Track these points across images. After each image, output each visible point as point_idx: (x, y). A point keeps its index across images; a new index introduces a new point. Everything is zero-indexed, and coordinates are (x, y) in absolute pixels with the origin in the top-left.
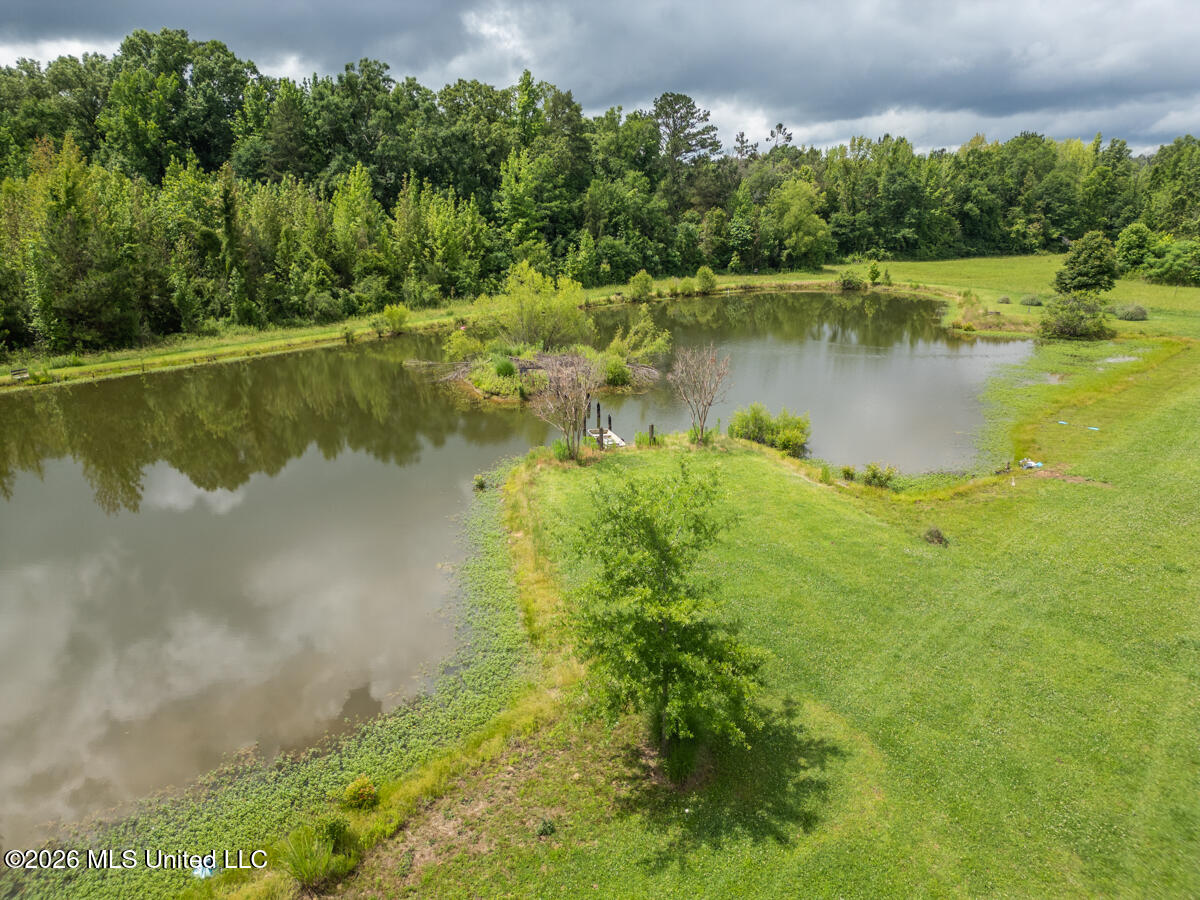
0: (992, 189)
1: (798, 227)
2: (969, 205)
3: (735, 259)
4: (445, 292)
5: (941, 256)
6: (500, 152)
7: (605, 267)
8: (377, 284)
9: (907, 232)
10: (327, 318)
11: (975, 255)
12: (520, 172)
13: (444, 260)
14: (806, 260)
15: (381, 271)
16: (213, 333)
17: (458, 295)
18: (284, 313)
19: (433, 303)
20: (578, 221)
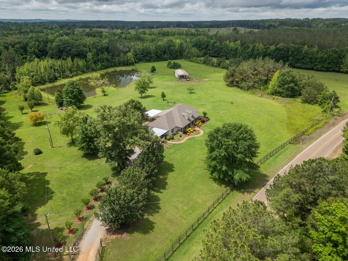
0: (160, 51)
1: (130, 59)
2: (157, 54)
3: (121, 64)
4: (83, 73)
5: (154, 62)
6: (87, 52)
7: (103, 67)
8: (75, 72)
9: (148, 58)
10: (71, 77)
11: (159, 61)
12: (90, 55)
13: (82, 68)
14: (132, 64)
15: (75, 71)
16: (60, 80)
17: (84, 73)
18: (67, 77)
19: (82, 74)
20: (98, 60)
